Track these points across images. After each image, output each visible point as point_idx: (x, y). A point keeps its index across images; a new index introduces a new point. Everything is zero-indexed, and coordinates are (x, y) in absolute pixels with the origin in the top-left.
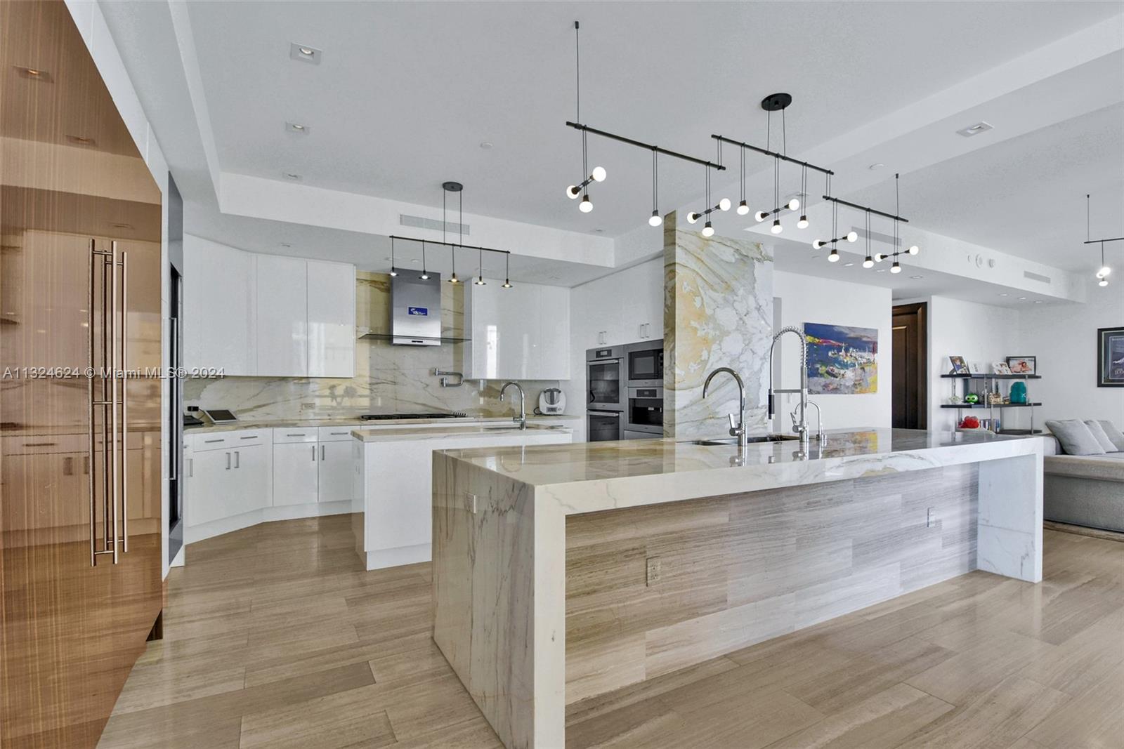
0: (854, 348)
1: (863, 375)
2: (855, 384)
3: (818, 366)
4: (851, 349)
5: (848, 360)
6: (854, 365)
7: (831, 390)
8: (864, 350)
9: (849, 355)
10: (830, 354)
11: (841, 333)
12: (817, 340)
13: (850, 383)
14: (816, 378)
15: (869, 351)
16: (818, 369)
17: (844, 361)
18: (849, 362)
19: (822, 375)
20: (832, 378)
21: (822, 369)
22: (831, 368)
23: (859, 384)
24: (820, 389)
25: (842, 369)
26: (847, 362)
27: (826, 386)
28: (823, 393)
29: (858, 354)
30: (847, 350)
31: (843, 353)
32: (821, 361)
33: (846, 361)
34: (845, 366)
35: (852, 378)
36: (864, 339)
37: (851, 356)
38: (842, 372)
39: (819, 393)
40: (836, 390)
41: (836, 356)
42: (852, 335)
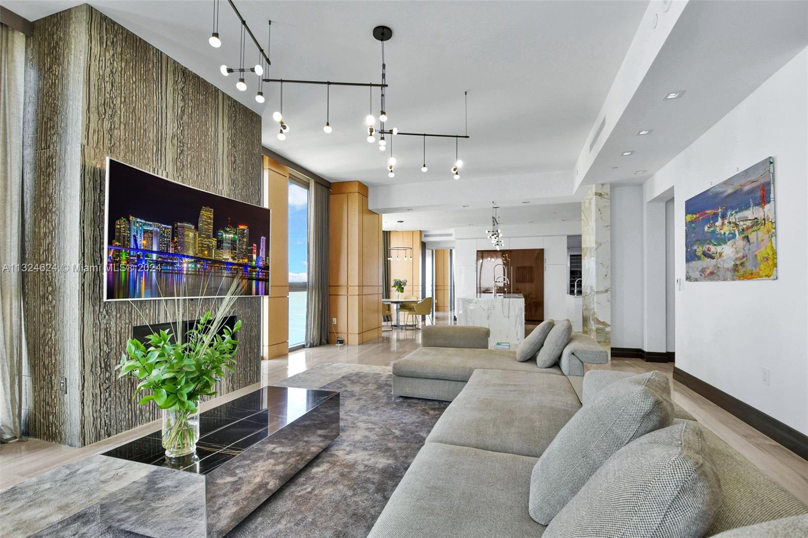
0: (733, 208)
1: (746, 249)
2: (736, 265)
3: (695, 247)
4: (729, 213)
5: (726, 230)
6: (734, 236)
7: (708, 275)
8: (747, 207)
9: (726, 221)
10: (706, 228)
11: (717, 195)
12: (694, 216)
13: (730, 265)
14: (694, 262)
15: (756, 205)
16: (696, 250)
17: (721, 234)
18: (727, 233)
19: (699, 258)
20: (709, 260)
21: (699, 250)
22: (707, 246)
23: (742, 264)
24: (697, 274)
25: (720, 245)
26: (725, 233)
27: (703, 271)
28: (700, 281)
29: (737, 217)
30: (724, 217)
31: (719, 223)
32: (698, 241)
33: (722, 232)
34: (722, 240)
35: (732, 255)
36: (746, 188)
37: (730, 223)
38: (719, 249)
39: (696, 280)
40: (712, 275)
41: (712, 229)
42: (730, 191)
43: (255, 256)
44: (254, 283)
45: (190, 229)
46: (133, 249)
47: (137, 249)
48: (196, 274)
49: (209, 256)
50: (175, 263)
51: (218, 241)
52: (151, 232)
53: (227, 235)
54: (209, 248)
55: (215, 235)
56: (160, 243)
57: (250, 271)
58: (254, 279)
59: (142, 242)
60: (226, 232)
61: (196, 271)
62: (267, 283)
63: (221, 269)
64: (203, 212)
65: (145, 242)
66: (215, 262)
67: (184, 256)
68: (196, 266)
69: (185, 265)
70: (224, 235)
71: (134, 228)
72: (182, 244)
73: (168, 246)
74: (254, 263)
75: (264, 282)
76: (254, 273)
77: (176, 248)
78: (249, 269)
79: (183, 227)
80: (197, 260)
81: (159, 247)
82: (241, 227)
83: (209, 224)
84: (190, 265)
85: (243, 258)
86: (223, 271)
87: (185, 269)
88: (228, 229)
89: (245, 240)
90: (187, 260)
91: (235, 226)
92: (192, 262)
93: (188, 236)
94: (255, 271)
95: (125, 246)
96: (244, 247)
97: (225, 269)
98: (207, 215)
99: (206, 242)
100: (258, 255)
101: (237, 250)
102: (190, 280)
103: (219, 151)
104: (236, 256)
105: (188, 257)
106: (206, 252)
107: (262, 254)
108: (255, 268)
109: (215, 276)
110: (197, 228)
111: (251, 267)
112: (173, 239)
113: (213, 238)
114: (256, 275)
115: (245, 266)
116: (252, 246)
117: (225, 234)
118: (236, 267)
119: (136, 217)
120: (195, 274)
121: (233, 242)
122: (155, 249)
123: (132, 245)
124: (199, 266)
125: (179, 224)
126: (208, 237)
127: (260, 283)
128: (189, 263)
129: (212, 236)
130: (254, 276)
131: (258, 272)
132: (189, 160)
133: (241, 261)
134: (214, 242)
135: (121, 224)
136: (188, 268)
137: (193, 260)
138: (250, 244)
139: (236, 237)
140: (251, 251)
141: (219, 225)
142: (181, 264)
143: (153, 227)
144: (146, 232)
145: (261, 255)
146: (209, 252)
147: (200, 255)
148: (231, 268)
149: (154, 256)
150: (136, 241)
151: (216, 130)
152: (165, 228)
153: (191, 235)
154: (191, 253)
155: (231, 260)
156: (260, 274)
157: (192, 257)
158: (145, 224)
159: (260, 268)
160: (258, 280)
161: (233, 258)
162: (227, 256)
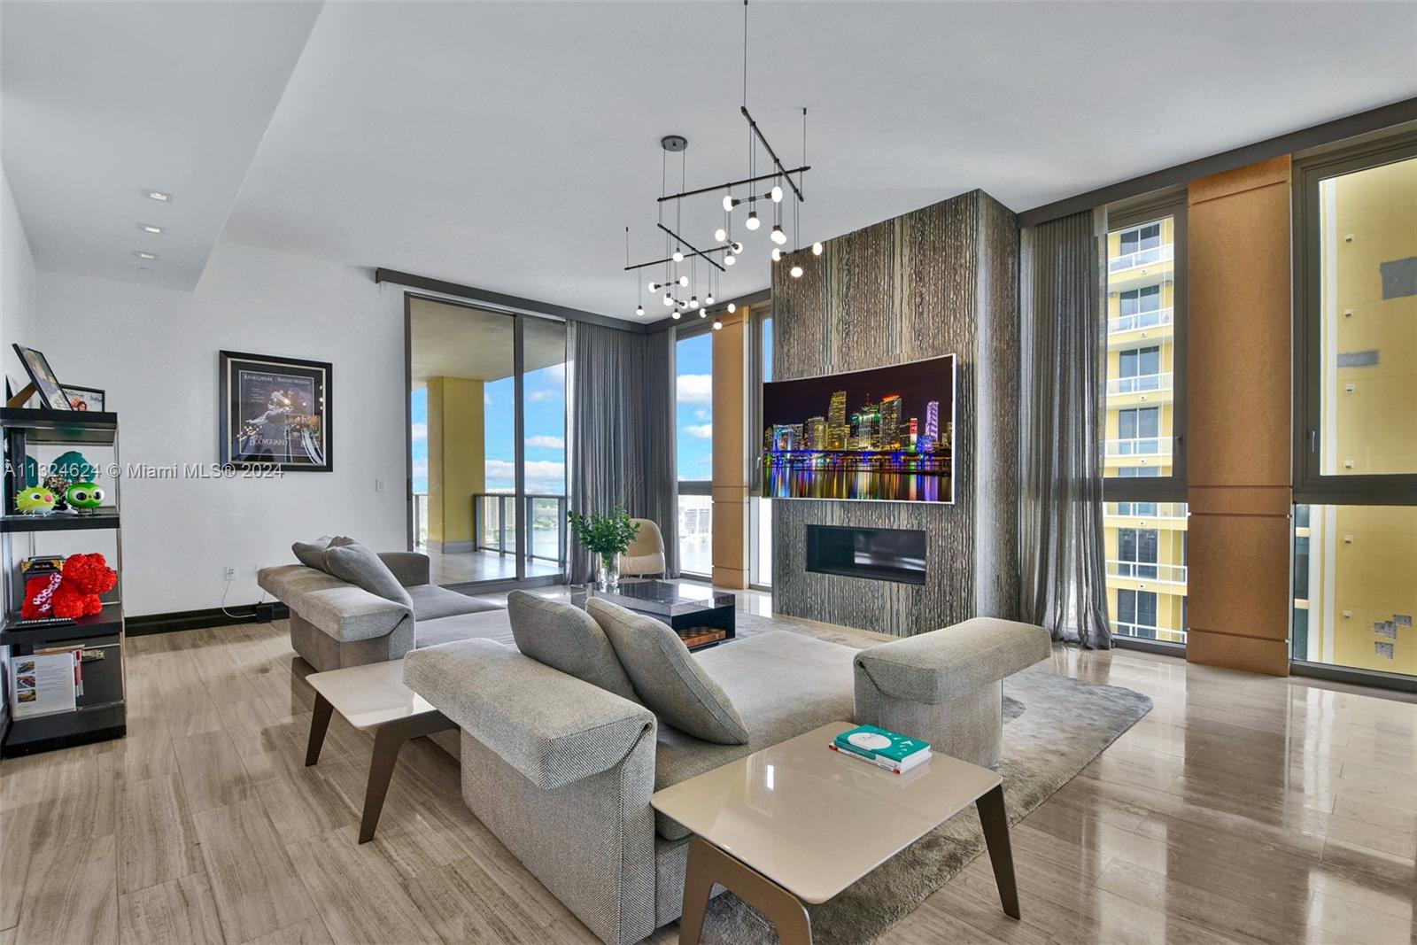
43: (914, 437)
44: (913, 480)
45: (819, 422)
46: (774, 452)
47: (777, 451)
48: (826, 470)
49: (840, 447)
50: (805, 460)
51: (851, 428)
52: (786, 434)
53: (865, 417)
54: (840, 439)
55: (848, 421)
56: (793, 442)
57: (905, 460)
58: (913, 473)
59: (780, 444)
60: (864, 413)
61: (825, 466)
62: (944, 480)
63: (856, 462)
64: (834, 399)
65: (782, 444)
66: (848, 453)
67: (813, 451)
68: (825, 460)
69: (814, 461)
70: (861, 418)
71: (776, 433)
72: (812, 440)
73: (799, 443)
74: (913, 447)
75: (937, 478)
76: (913, 464)
77: (806, 445)
78: (902, 458)
79: (813, 422)
80: (826, 453)
81: (792, 446)
82: (887, 400)
83: (841, 409)
84: (819, 461)
85: (890, 443)
86: (859, 464)
87: (814, 465)
88: (866, 409)
89: (895, 416)
90: (816, 455)
91: (877, 400)
92: (821, 457)
93: (817, 429)
94: (914, 460)
95: (769, 450)
96: (893, 427)
97: (863, 461)
98: (838, 401)
99: (837, 431)
100: (921, 433)
101: (881, 433)
102: (819, 477)
103: (896, 303)
104: (878, 442)
105: (817, 452)
106: (837, 444)
107: (931, 430)
108: (916, 454)
109: (847, 471)
110: (826, 419)
111: (906, 454)
112: (804, 436)
113: (846, 424)
114: (917, 466)
115: (896, 454)
116: (909, 421)
117: (862, 415)
118: (879, 457)
119: (777, 424)
120: (824, 470)
121: (875, 423)
122: (789, 449)
123: (774, 448)
124: (828, 460)
125: (809, 420)
126: (840, 425)
127: (928, 480)
128: (818, 458)
129: (844, 423)
130: (913, 468)
131: (923, 461)
132: (855, 338)
133: (887, 448)
134: (847, 429)
135: (769, 432)
136: (817, 463)
137: (822, 455)
138: (905, 418)
139: (879, 415)
140: (907, 431)
141: (853, 407)
142: (810, 460)
143: (789, 429)
144: (783, 434)
145: (927, 432)
146: (840, 444)
147: (830, 448)
148: (871, 459)
149: (789, 455)
150: (776, 444)
151: (891, 277)
152: (798, 427)
153: (821, 427)
154: (820, 448)
155: (870, 448)
156: (927, 463)
157: (821, 452)
158: (783, 428)
159: (926, 454)
160: (921, 474)
161: (874, 445)
162: (865, 444)
